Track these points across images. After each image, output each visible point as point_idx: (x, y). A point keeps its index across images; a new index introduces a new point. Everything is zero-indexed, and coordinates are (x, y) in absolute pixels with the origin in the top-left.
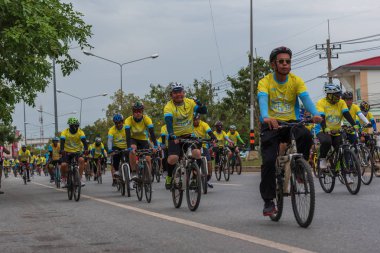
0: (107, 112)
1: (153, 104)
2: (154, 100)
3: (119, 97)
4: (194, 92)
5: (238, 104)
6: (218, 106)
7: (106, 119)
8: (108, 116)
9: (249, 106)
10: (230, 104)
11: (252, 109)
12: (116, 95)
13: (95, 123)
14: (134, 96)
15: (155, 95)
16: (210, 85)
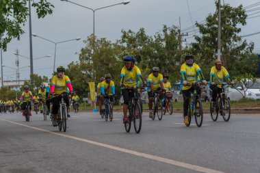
0: (80, 55)
1: (124, 49)
2: (125, 45)
3: (92, 41)
4: (163, 37)
5: (206, 48)
6: (186, 51)
7: (79, 62)
8: (80, 59)
9: (217, 50)
10: (198, 48)
11: (219, 54)
12: (89, 39)
13: (69, 66)
14: (106, 40)
15: (126, 40)
16: (179, 31)
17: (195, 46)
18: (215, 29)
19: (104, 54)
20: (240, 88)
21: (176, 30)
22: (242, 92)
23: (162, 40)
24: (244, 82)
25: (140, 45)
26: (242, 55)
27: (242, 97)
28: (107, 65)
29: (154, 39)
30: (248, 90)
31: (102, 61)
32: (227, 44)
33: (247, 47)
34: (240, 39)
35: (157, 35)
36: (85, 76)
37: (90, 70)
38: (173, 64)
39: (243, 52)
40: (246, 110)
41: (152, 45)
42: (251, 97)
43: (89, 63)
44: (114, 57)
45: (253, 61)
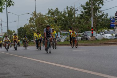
0: (30, 21)
1: (49, 17)
2: (50, 15)
3: (35, 14)
4: (67, 12)
5: (86, 17)
6: (77, 18)
7: (29, 24)
8: (30, 23)
9: (91, 17)
10: (83, 17)
11: (92, 19)
12: (33, 13)
13: (24, 26)
14: (41, 14)
15: (50, 13)
16: (74, 9)
17: (81, 15)
18: (90, 7)
19: (40, 20)
20: (102, 34)
21: (72, 8)
22: (103, 35)
24: (104, 31)
25: (57, 16)
27: (103, 38)
28: (42, 25)
29: (63, 13)
30: (106, 35)
31: (39, 23)
32: (96, 14)
33: (104, 15)
34: (101, 12)
35: (64, 11)
36: (32, 30)
37: (34, 27)
38: (71, 24)
39: (103, 18)
40: (105, 44)
41: (62, 15)
42: (107, 38)
43: (33, 24)
44: (45, 21)
45: (108, 21)
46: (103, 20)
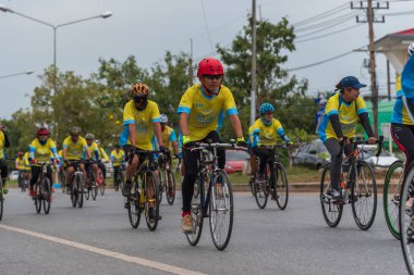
0: (33, 99)
1: (102, 89)
2: (104, 82)
3: (52, 76)
4: (165, 70)
7: (31, 110)
8: (34, 105)
9: (249, 92)
11: (253, 98)
12: (47, 73)
13: (14, 116)
14: (75, 74)
15: (106, 73)
16: (190, 60)
18: (246, 56)
19: (71, 98)
21: (187, 59)
23: (163, 75)
25: (129, 83)
26: (289, 99)
28: (76, 114)
29: (151, 74)
31: (67, 108)
32: (266, 82)
33: (296, 86)
34: (285, 74)
35: (155, 68)
37: (48, 122)
39: (290, 94)
40: (297, 186)
41: (148, 82)
43: (47, 111)
44: (87, 102)
45: (307, 108)
46: (291, 102)
